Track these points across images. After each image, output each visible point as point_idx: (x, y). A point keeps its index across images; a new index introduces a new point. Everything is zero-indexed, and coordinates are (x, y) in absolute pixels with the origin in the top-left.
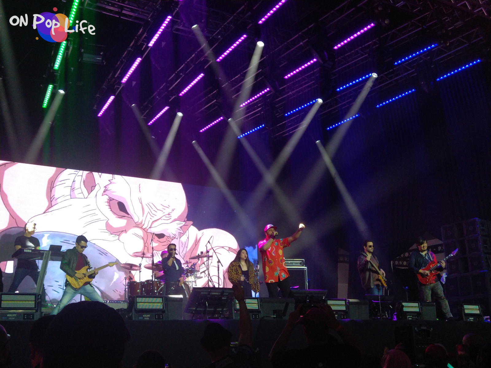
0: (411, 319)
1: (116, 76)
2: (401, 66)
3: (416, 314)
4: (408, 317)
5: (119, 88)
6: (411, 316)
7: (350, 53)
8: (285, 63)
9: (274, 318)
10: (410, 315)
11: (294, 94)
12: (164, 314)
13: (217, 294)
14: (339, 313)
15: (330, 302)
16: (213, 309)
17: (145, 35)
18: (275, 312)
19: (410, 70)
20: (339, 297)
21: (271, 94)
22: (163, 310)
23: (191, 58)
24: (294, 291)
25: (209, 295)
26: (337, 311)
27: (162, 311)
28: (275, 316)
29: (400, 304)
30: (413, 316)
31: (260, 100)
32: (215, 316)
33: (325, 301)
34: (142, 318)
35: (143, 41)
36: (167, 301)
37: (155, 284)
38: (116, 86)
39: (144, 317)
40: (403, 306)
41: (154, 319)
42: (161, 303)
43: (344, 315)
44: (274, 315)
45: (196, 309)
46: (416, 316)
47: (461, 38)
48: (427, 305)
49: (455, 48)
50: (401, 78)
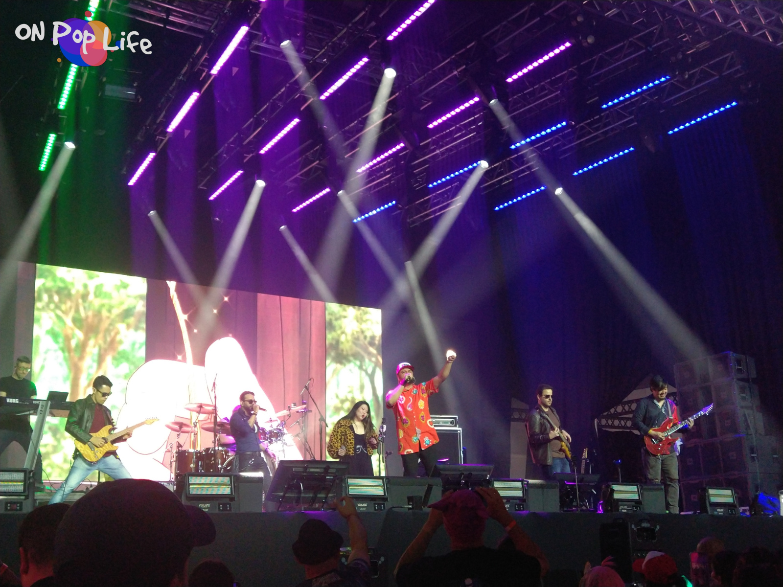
0: (625, 511)
1: (158, 121)
2: (612, 110)
3: (633, 503)
4: (621, 508)
5: (162, 140)
6: (626, 507)
7: (532, 89)
8: (430, 103)
9: (409, 509)
10: (624, 505)
11: (442, 153)
12: (232, 503)
13: (318, 470)
14: (511, 501)
15: (497, 484)
16: (311, 495)
17: (205, 56)
18: (410, 499)
19: (626, 117)
20: (511, 477)
21: (407, 153)
22: (231, 496)
23: (280, 93)
24: (441, 466)
25: (306, 472)
26: (509, 499)
27: (230, 498)
28: (411, 506)
29: (608, 486)
30: (629, 506)
31: (389, 163)
32: (314, 507)
33: (490, 482)
35: (202, 65)
36: (237, 482)
37: (219, 456)
38: (158, 137)
40: (613, 491)
41: (217, 511)
42: (229, 485)
43: (519, 505)
44: (409, 505)
45: (284, 495)
46: (633, 506)
47: (707, 67)
48: (650, 490)
49: (697, 83)
50: (612, 129)
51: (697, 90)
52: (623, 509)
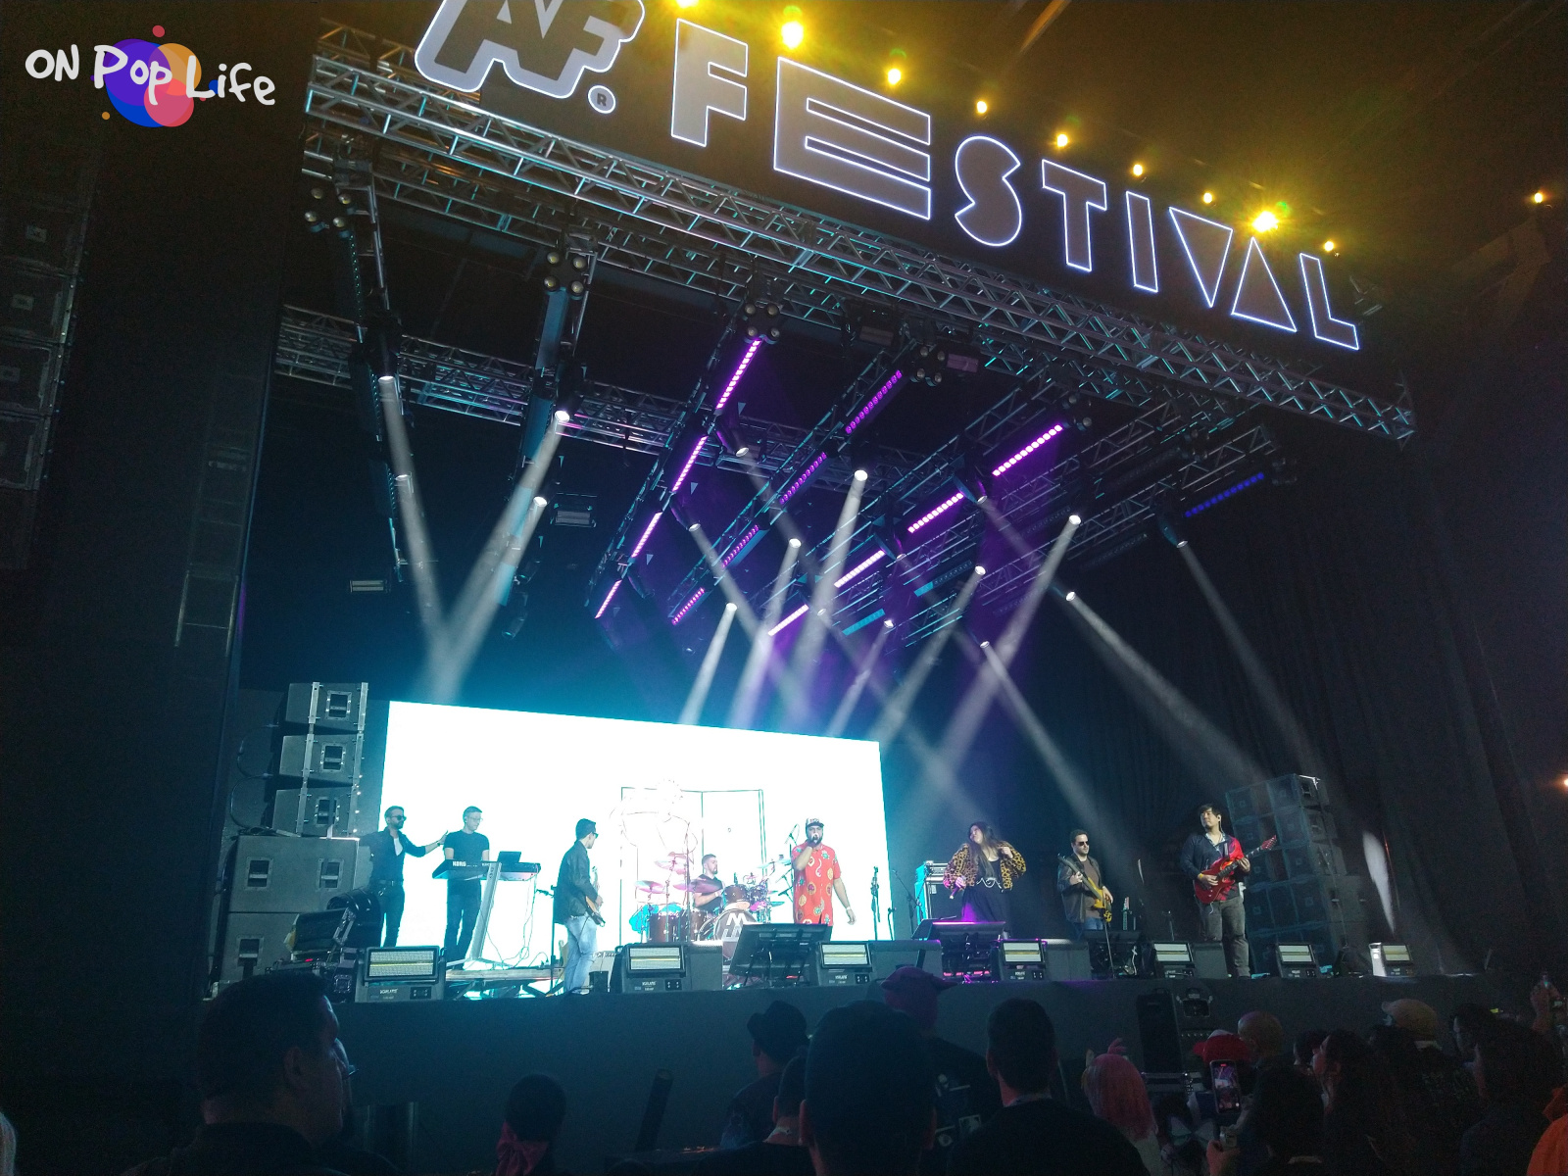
0: (1174, 977)
3: (1184, 966)
4: (1167, 972)
6: (1174, 972)
7: (1028, 484)
8: (913, 507)
10: (1172, 970)
12: (683, 979)
13: (790, 935)
14: (1028, 967)
15: (1007, 947)
16: (782, 966)
19: (1141, 508)
21: (888, 561)
22: (681, 971)
25: (775, 938)
26: (1025, 964)
27: (679, 973)
30: (1180, 971)
34: (640, 988)
35: (660, 483)
36: (688, 952)
38: (619, 564)
39: (644, 987)
40: (1156, 950)
41: (664, 990)
42: (678, 958)
43: (1037, 972)
45: (751, 966)
46: (1184, 971)
47: (1232, 445)
48: (1206, 948)
49: (1221, 464)
50: (1127, 523)
51: (1222, 472)
52: (1171, 974)
